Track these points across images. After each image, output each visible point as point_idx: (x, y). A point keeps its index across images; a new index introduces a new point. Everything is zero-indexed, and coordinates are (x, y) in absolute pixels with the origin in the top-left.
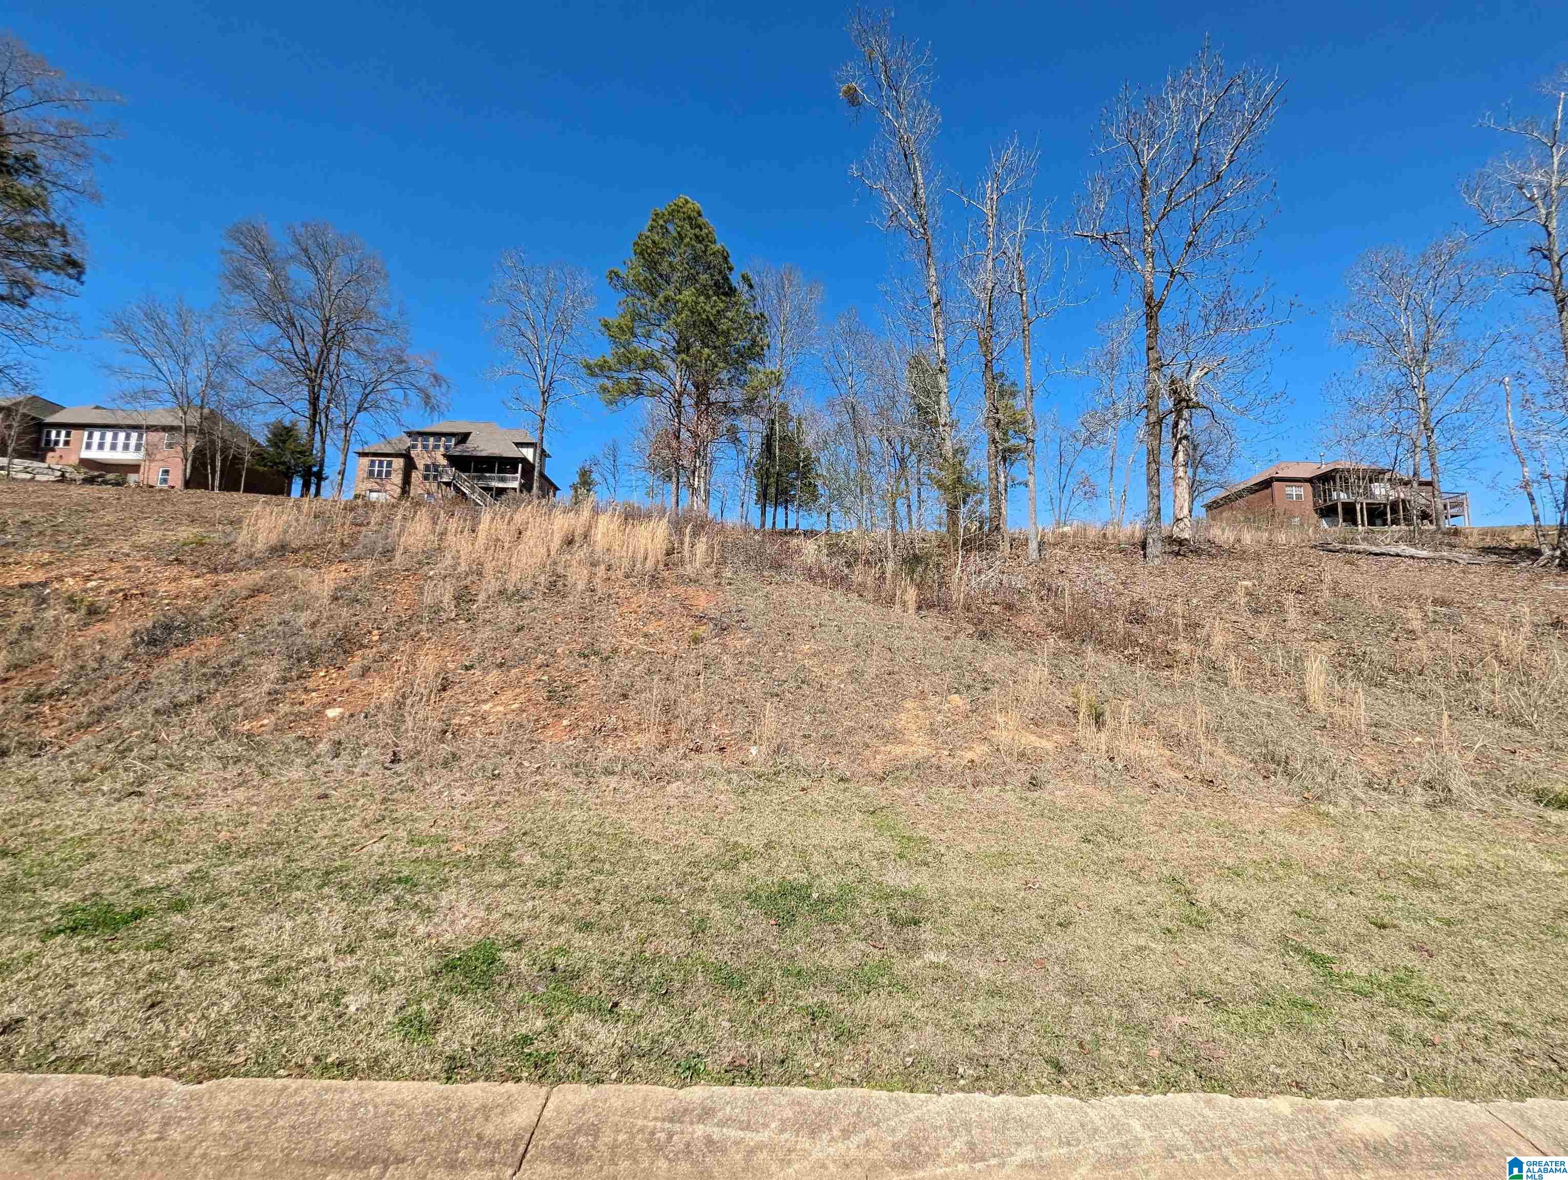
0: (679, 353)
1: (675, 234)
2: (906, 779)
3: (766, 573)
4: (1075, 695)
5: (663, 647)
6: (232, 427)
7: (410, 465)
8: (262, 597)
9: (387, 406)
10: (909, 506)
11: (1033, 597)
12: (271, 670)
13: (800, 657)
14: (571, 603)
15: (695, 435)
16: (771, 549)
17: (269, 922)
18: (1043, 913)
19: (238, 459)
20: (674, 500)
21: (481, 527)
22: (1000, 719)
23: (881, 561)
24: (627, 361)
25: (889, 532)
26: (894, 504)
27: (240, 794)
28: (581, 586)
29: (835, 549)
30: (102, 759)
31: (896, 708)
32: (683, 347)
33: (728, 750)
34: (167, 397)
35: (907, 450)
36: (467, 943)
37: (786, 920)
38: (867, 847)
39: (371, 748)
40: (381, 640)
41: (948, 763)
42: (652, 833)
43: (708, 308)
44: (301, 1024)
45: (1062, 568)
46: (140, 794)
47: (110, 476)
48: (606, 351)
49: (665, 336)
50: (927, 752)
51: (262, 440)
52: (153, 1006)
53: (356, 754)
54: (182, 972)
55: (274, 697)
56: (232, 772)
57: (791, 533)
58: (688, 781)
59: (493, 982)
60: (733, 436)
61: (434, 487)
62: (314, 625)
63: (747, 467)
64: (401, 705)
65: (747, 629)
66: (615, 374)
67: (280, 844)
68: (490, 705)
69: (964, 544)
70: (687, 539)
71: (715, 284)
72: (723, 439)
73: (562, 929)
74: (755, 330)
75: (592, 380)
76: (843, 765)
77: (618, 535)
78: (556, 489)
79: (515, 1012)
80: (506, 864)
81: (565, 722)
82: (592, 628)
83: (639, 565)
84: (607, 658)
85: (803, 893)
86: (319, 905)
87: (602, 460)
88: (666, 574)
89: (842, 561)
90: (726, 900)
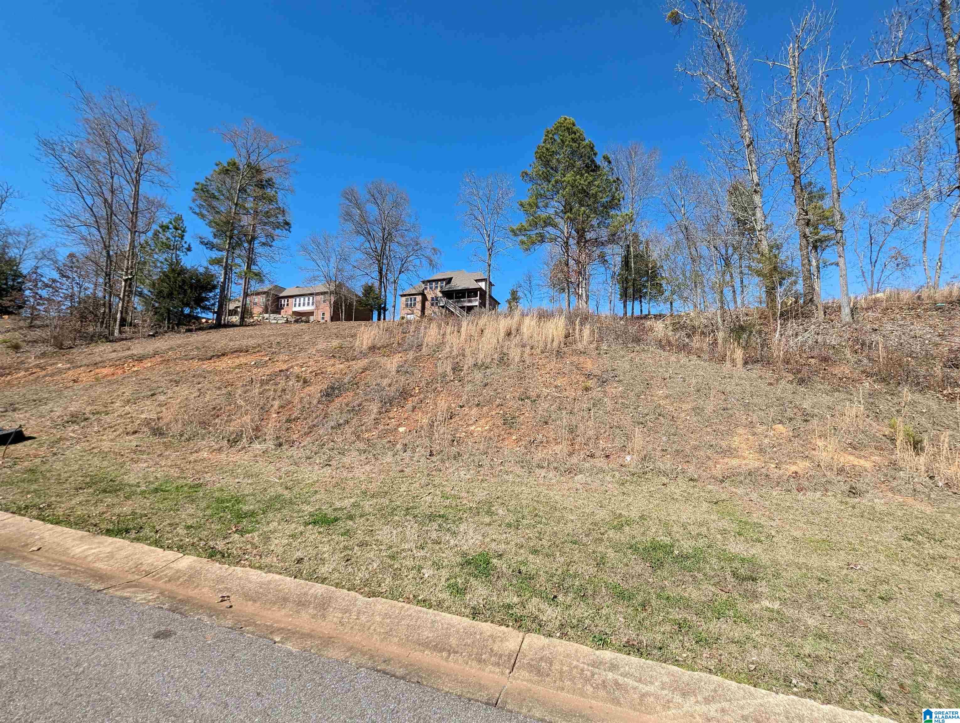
0: (565, 213)
1: (559, 141)
2: (741, 482)
3: (629, 345)
4: (892, 426)
5: (567, 393)
6: (348, 290)
7: (424, 299)
8: (367, 372)
9: (412, 269)
10: (734, 291)
11: (848, 352)
12: (374, 408)
13: (656, 398)
14: (512, 370)
15: (578, 262)
16: (633, 329)
17: (386, 529)
18: (863, 587)
19: (351, 304)
20: (567, 303)
21: (462, 329)
22: (820, 443)
23: (713, 331)
24: (534, 224)
25: (719, 311)
26: (722, 292)
27: (368, 468)
28: (517, 359)
29: (677, 326)
30: (315, 449)
31: (730, 433)
32: (568, 208)
33: (612, 457)
34: (322, 278)
35: (730, 251)
36: (474, 552)
37: (657, 565)
38: (712, 526)
39: (420, 448)
40: (420, 393)
41: (775, 473)
42: (569, 503)
43: (582, 182)
44: (406, 579)
45: (876, 327)
46: (330, 465)
47: (304, 318)
48: (522, 220)
49: (557, 204)
50: (757, 464)
51: (360, 294)
52: (348, 560)
53: (414, 451)
54: (356, 548)
55: (377, 421)
56: (363, 457)
57: (646, 317)
58: (587, 474)
59: (490, 574)
60: (603, 259)
61: (436, 310)
62: (390, 385)
63: (612, 277)
64: (432, 426)
65: (620, 381)
66: (528, 233)
67: (386, 493)
68: (474, 427)
69: (782, 315)
70: (577, 327)
71: (586, 166)
72: (595, 262)
73: (522, 551)
74: (614, 190)
75: (515, 238)
76: (691, 470)
77: (536, 329)
78: (499, 304)
79: (502, 592)
80: (489, 513)
81: (514, 438)
82: (525, 383)
83: (549, 345)
84: (535, 401)
85: (668, 549)
86: (406, 524)
87: (523, 284)
88: (566, 349)
89: (683, 334)
90: (617, 547)
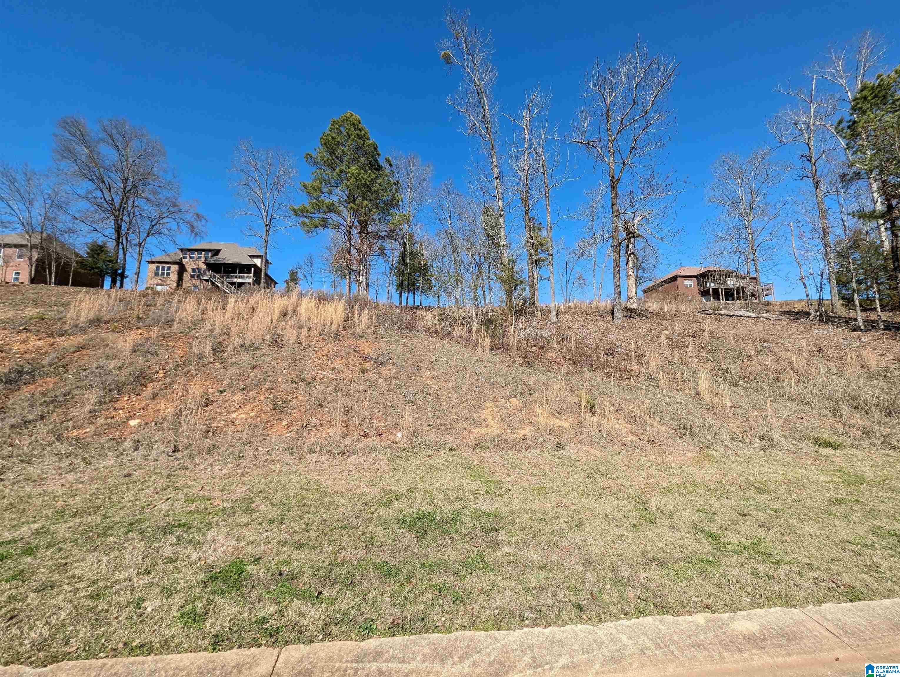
0: (349, 203)
1: (345, 134)
2: (488, 447)
3: (404, 331)
4: (579, 396)
5: (343, 376)
6: (63, 245)
7: (182, 269)
8: (85, 352)
9: (167, 232)
10: (484, 292)
11: (554, 342)
12: (91, 397)
13: (424, 379)
14: (286, 351)
15: (359, 251)
16: (407, 317)
17: (92, 558)
18: (566, 520)
19: (67, 265)
20: (348, 289)
21: (229, 306)
22: (539, 411)
23: (469, 323)
24: (318, 207)
25: (474, 307)
26: (476, 291)
27: (71, 477)
28: (292, 341)
29: (443, 317)
31: (481, 407)
32: (351, 200)
33: (384, 435)
34: (18, 226)
35: (482, 260)
36: (225, 562)
37: (422, 534)
38: (467, 488)
39: (159, 443)
40: (165, 377)
41: (511, 437)
42: (340, 486)
43: (366, 177)
44: (114, 622)
45: (570, 325)
48: (305, 201)
49: (340, 193)
50: (499, 431)
51: (83, 253)
52: (11, 618)
53: (150, 448)
54: (32, 595)
55: (94, 414)
56: (65, 463)
57: (418, 308)
58: (361, 454)
59: (242, 586)
60: (382, 252)
61: (198, 282)
62: (120, 368)
63: (391, 270)
64: (179, 416)
65: (393, 364)
66: (310, 215)
67: (98, 507)
68: (237, 414)
69: (516, 313)
70: (356, 312)
71: (370, 163)
72: (376, 254)
73: (285, 549)
74: (394, 191)
75: (297, 218)
76: (451, 441)
77: (315, 310)
78: (276, 283)
79: (256, 603)
80: (249, 511)
81: (284, 423)
82: (299, 366)
83: (327, 328)
84: (309, 383)
85: (430, 517)
86: (126, 545)
87: (303, 266)
88: (344, 333)
89: (447, 323)
90: (385, 524)
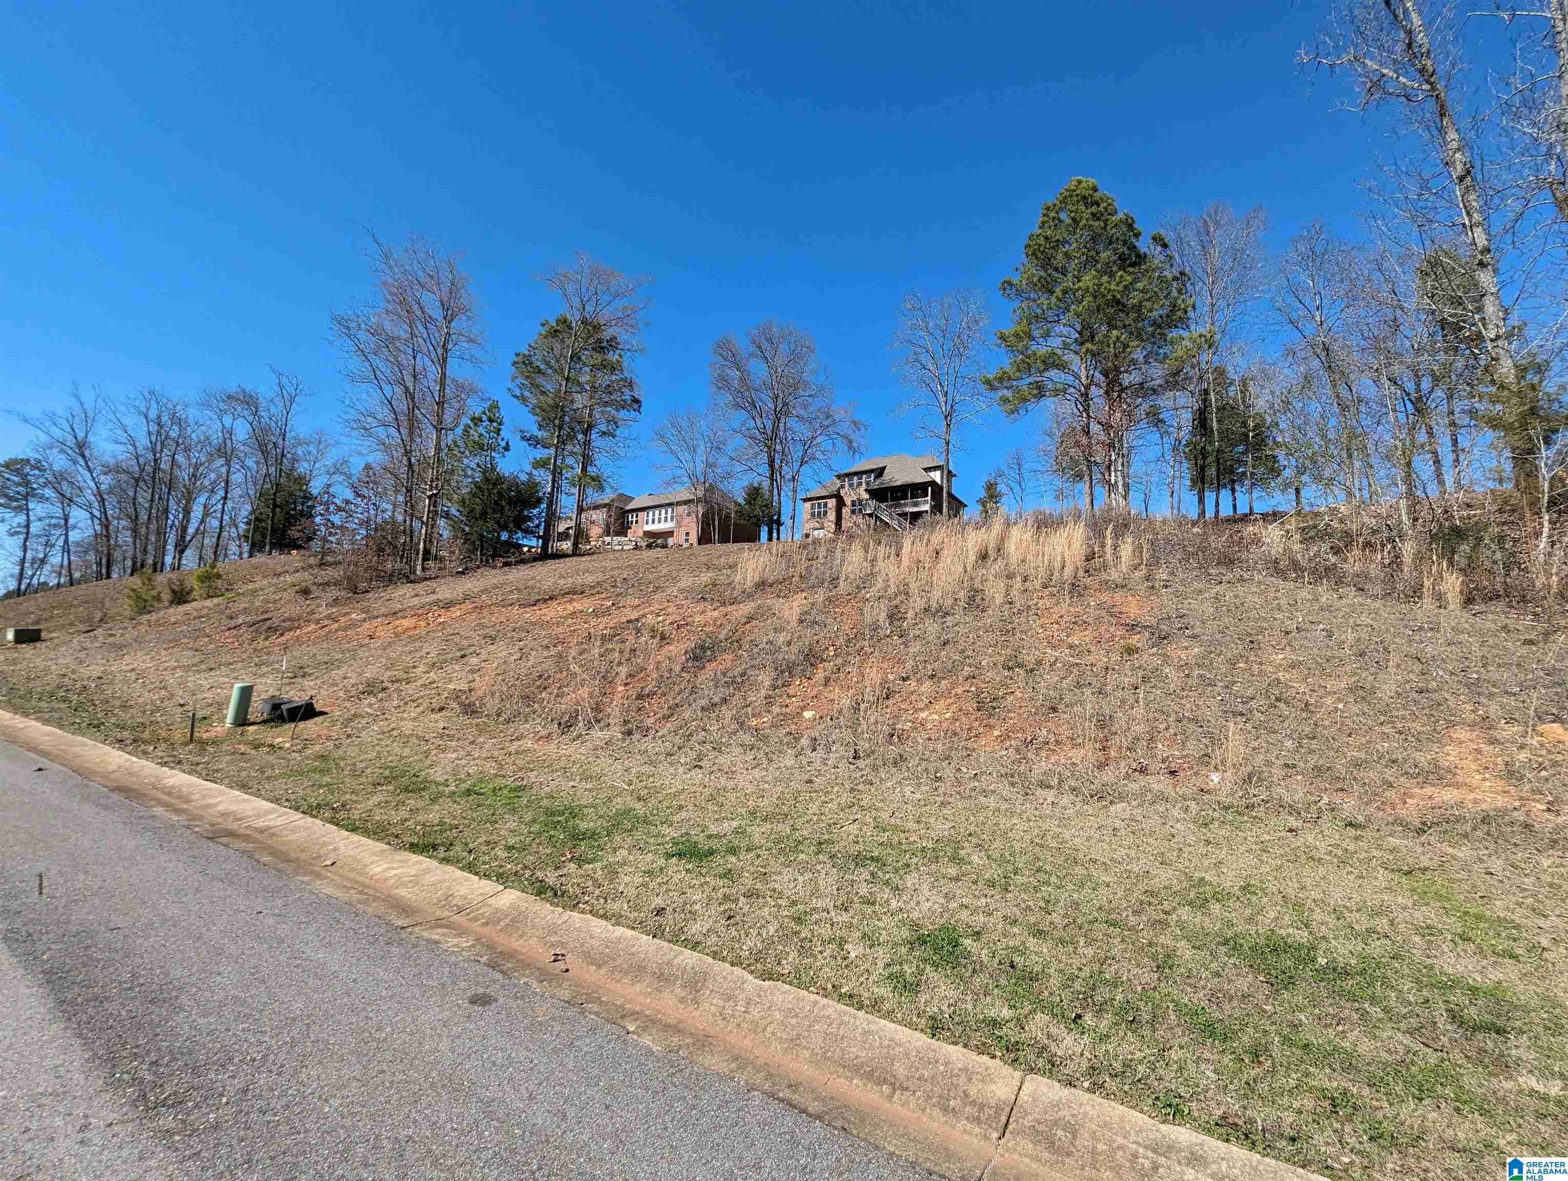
0: (1082, 344)
1: (1069, 221)
2: (1466, 836)
3: (1212, 571)
5: (1091, 659)
6: (724, 495)
7: (841, 503)
8: (754, 623)
9: (821, 457)
10: (1437, 462)
12: (765, 679)
13: (1270, 669)
14: (991, 617)
15: (1107, 427)
17: (787, 874)
19: (728, 517)
20: (1088, 500)
21: (904, 550)
23: (1391, 540)
24: (1026, 367)
25: (1403, 503)
26: (1409, 464)
27: (757, 773)
28: (999, 599)
29: (1310, 534)
30: (677, 740)
31: (1436, 738)
32: (1087, 334)
33: (1181, 774)
34: (686, 479)
35: (1426, 384)
36: (931, 923)
37: (1281, 982)
38: (1402, 916)
39: (837, 745)
40: (836, 655)
41: (1545, 821)
42: (1099, 853)
43: (1113, 287)
44: (819, 957)
46: (701, 767)
47: (659, 541)
48: (1004, 362)
49: (1065, 330)
50: (1502, 802)
51: (741, 501)
52: (730, 918)
53: (828, 751)
54: (742, 898)
55: (769, 700)
56: (749, 757)
57: (1245, 519)
59: (959, 964)
60: (1155, 419)
61: (860, 520)
62: (789, 644)
63: (1175, 449)
64: (856, 710)
65: (1194, 637)
66: (1014, 383)
67: (786, 815)
68: (927, 713)
69: (1553, 503)
70: (1109, 542)
71: (1120, 258)
72: (1143, 424)
73: (1015, 930)
74: (1175, 293)
75: (992, 394)
76: (1349, 806)
77: (1033, 547)
78: (965, 506)
79: (981, 996)
80: (956, 859)
81: (996, 733)
82: (1014, 640)
83: (1056, 574)
84: (1032, 671)
85: (1303, 953)
86: (818, 867)
87: (1006, 471)
88: (1088, 581)
89: (1325, 547)
90: (1197, 940)
